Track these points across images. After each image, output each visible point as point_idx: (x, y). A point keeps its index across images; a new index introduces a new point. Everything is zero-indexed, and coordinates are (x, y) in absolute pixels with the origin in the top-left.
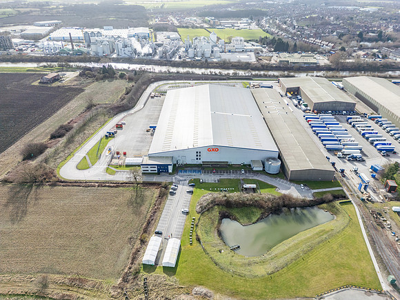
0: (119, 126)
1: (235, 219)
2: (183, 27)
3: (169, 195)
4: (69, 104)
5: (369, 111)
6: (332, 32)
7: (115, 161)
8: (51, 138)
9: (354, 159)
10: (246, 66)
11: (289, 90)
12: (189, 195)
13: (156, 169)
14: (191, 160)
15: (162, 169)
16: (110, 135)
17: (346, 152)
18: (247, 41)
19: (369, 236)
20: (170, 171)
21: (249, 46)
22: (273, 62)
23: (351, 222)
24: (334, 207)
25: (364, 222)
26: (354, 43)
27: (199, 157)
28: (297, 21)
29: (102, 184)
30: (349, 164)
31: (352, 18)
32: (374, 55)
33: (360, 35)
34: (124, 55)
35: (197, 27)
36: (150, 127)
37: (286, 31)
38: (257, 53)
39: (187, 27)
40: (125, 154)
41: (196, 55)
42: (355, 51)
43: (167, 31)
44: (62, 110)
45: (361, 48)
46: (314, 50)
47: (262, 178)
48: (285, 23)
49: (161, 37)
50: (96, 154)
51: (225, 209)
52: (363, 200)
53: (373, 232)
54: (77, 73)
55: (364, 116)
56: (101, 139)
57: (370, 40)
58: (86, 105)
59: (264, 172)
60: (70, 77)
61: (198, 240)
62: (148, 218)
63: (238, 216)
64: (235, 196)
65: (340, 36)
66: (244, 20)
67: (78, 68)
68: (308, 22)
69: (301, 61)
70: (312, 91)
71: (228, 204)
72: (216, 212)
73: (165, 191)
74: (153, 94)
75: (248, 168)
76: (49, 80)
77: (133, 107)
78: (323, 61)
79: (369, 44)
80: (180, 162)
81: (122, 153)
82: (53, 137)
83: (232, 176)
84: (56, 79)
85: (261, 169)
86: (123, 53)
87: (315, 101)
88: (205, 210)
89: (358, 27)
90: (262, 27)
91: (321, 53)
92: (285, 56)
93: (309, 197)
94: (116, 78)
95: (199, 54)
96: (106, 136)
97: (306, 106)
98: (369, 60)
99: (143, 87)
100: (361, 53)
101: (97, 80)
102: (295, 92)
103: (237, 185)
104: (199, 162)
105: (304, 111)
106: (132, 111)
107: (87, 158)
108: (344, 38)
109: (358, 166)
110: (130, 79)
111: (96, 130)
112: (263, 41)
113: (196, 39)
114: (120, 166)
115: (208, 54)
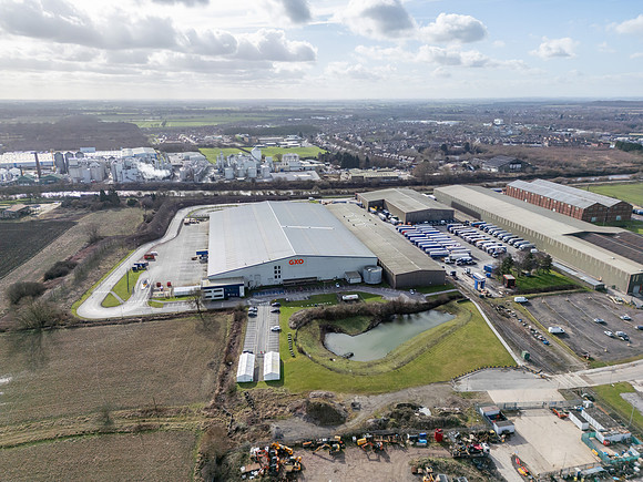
0: (150, 257)
1: (341, 331)
3: (250, 319)
7: (157, 294)
8: (46, 280)
9: (464, 263)
11: (372, 204)
13: (222, 293)
15: (231, 292)
16: (139, 268)
17: (454, 255)
18: (304, 160)
20: (242, 294)
21: (306, 164)
22: (342, 179)
23: (473, 316)
24: (452, 307)
27: (278, 274)
28: (362, 137)
31: (430, 132)
33: (444, 147)
34: (125, 180)
35: (226, 147)
36: (198, 253)
38: (319, 171)
39: (212, 147)
40: (169, 285)
41: (236, 176)
42: (441, 165)
45: (448, 161)
48: (347, 139)
49: (175, 158)
50: (126, 290)
52: (482, 297)
56: (128, 273)
60: (45, 209)
61: (301, 352)
63: (344, 328)
65: (420, 149)
66: (291, 137)
67: (57, 198)
69: (379, 175)
72: (316, 325)
74: (187, 220)
76: (14, 214)
77: (162, 236)
78: (405, 175)
80: (253, 285)
81: (164, 283)
82: (49, 277)
83: (326, 292)
85: (359, 280)
86: (124, 176)
91: (401, 168)
94: (123, 207)
95: (241, 173)
96: (134, 269)
98: (461, 171)
99: (171, 214)
100: (450, 165)
101: (93, 210)
102: (380, 206)
104: (279, 281)
105: (396, 224)
106: (162, 241)
107: (114, 294)
108: (426, 151)
113: (232, 156)
114: (168, 298)
115: (253, 174)
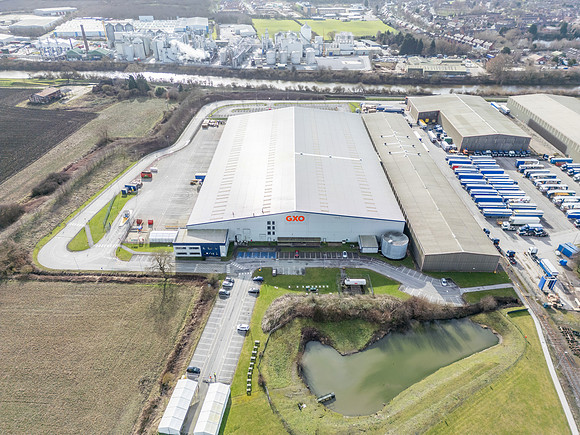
0: (147, 176)
1: (329, 344)
2: (262, 17)
3: (218, 298)
4: (70, 139)
5: (550, 150)
6: (489, 25)
7: (134, 236)
8: (32, 197)
9: (530, 233)
10: (356, 78)
11: (422, 116)
12: (253, 298)
13: (199, 251)
14: (259, 234)
15: (209, 252)
16: (131, 191)
17: (517, 220)
18: (359, 39)
19: (561, 375)
20: (223, 254)
21: (361, 46)
22: (398, 70)
23: (530, 350)
24: (498, 320)
25: (551, 349)
26: (522, 42)
27: (271, 231)
28: (436, 8)
29: (106, 278)
30: (521, 241)
31: (519, 4)
32: (556, 60)
33: (533, 29)
34: (166, 60)
35: (283, 18)
36: (197, 177)
37: (419, 22)
38: (373, 57)
39: (268, 17)
40: (151, 223)
41: (278, 60)
42: (525, 55)
43: (236, 23)
44: (57, 147)
45: (535, 49)
46: (461, 52)
47: (376, 267)
48: (418, 11)
49: (227, 32)
50: (102, 224)
51: (312, 325)
52: (548, 307)
53: (567, 368)
54: (89, 89)
55: (544, 158)
56: (115, 198)
57: (547, 37)
58: (97, 140)
59: (380, 256)
60: (77, 93)
61: (263, 385)
62: (177, 342)
63: (334, 337)
64: (329, 299)
65: (503, 30)
66: (355, 6)
67: (93, 79)
68: (452, 11)
69: (442, 69)
70: (460, 118)
71: (318, 315)
72: (296, 332)
73: (213, 291)
74: (206, 122)
75: (353, 248)
76: (44, 99)
77: (172, 144)
78: (476, 69)
79: (548, 44)
80: (241, 239)
81: (145, 221)
82: (37, 194)
83: (327, 264)
84: (54, 98)
85: (376, 250)
86: (165, 55)
87: (465, 133)
88: (278, 326)
89: (529, 17)
90: (381, 16)
91: (472, 57)
92: (416, 62)
93: (456, 303)
94: (151, 96)
95: (284, 59)
96: (124, 192)
97: (450, 142)
98: (549, 68)
99: (192, 111)
100: (535, 57)
101: (120, 99)
102: (432, 119)
103: (333, 280)
104: (273, 238)
105: (447, 151)
106: (171, 150)
107: (88, 230)
108: (508, 34)
109: (538, 245)
110: (173, 99)
111: (108, 183)
112: (383, 39)
113: (279, 34)
114: (141, 245)
115: (297, 59)
